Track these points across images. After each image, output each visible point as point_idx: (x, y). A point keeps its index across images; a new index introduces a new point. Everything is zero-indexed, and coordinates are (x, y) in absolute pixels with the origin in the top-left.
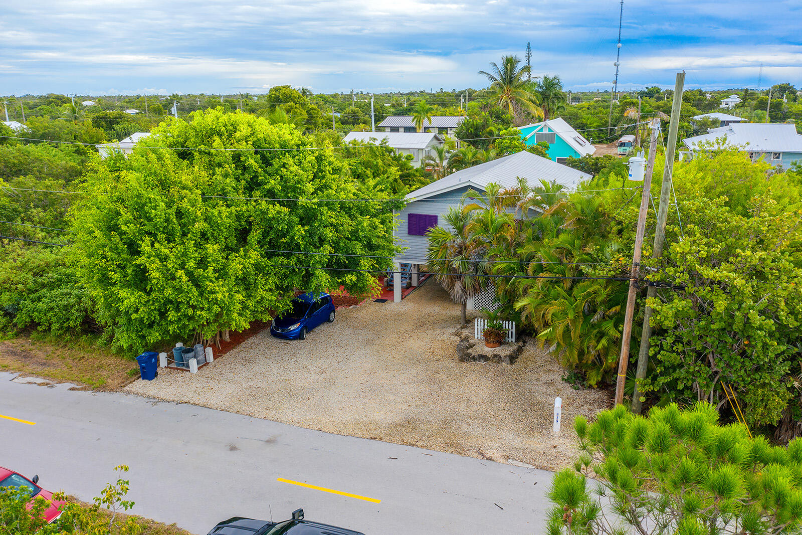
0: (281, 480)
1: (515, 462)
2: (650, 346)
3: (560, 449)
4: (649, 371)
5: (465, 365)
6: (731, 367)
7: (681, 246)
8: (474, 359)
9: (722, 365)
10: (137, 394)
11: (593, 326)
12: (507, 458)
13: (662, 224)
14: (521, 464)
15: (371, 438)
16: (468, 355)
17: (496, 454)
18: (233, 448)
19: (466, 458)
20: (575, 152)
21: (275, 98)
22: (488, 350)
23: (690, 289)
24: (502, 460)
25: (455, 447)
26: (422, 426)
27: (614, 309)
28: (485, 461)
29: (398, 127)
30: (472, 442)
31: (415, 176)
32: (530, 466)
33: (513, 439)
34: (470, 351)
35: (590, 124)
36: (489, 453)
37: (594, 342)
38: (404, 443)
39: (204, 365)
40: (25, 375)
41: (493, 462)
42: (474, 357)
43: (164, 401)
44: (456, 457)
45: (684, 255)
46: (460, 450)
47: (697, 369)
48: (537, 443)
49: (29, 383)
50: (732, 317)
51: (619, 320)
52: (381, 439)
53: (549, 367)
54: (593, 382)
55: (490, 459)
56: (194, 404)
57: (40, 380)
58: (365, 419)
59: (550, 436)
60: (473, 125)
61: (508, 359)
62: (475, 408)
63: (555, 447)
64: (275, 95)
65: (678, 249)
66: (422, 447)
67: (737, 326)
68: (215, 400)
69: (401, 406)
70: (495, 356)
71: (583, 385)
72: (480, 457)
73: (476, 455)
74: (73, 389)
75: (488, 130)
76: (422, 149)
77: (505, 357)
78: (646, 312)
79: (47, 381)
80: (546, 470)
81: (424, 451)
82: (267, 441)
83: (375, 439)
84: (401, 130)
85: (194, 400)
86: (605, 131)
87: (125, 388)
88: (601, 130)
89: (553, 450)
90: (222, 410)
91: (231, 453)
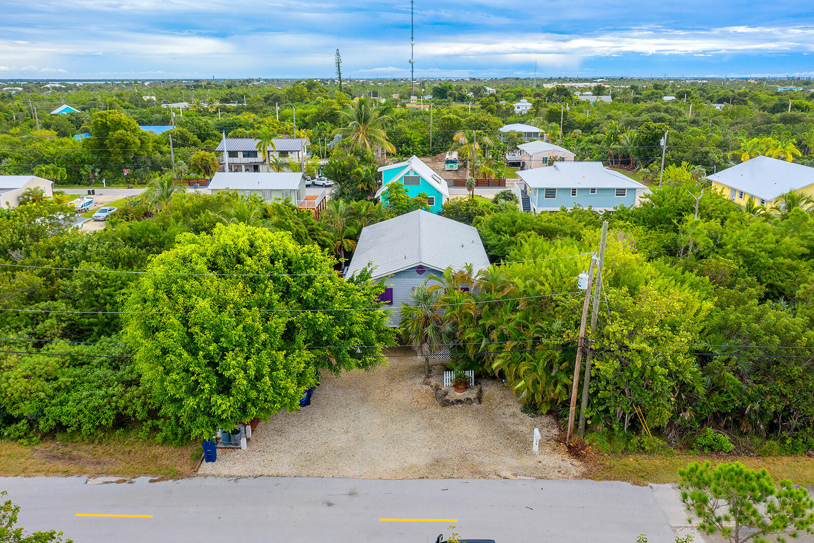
0: (381, 519)
1: (521, 477)
2: (590, 387)
3: (544, 463)
4: (589, 403)
5: (448, 410)
6: (642, 396)
7: (612, 328)
8: (453, 403)
9: (637, 396)
10: (213, 476)
11: (552, 378)
12: (515, 475)
13: (596, 311)
14: (526, 478)
15: (420, 478)
16: (447, 401)
17: (508, 474)
18: (330, 504)
19: (490, 480)
20: (438, 192)
21: (101, 125)
22: (459, 395)
23: (618, 353)
24: (513, 477)
25: (478, 473)
26: (447, 462)
27: (564, 365)
28: (503, 480)
29: (237, 151)
30: (488, 469)
31: (319, 230)
32: (533, 478)
33: (512, 461)
34: (447, 397)
35: (414, 139)
36: (503, 474)
37: (552, 387)
38: (445, 477)
39: (247, 441)
41: (508, 480)
43: (241, 477)
44: (484, 480)
45: (614, 333)
46: (484, 476)
47: (621, 399)
48: (528, 461)
49: (106, 483)
50: (645, 369)
51: (569, 371)
52: (427, 477)
53: (506, 402)
54: (545, 412)
55: (506, 478)
56: (269, 476)
57: (114, 479)
58: (406, 464)
59: (532, 454)
60: (340, 165)
61: (477, 400)
62: (475, 442)
63: (540, 462)
64: (101, 121)
65: (610, 329)
66: (458, 478)
67: (648, 373)
69: (424, 450)
70: (468, 399)
71: (536, 413)
72: (499, 478)
73: (495, 477)
74: (151, 481)
75: (356, 170)
76: (295, 190)
77: (473, 398)
78: (587, 366)
79: (124, 478)
80: (543, 478)
81: (460, 480)
82: (350, 494)
83: (423, 478)
84: (240, 155)
85: (266, 472)
86: (427, 145)
87: (199, 472)
88: (423, 144)
89: (540, 464)
90: (295, 476)
91: (330, 508)
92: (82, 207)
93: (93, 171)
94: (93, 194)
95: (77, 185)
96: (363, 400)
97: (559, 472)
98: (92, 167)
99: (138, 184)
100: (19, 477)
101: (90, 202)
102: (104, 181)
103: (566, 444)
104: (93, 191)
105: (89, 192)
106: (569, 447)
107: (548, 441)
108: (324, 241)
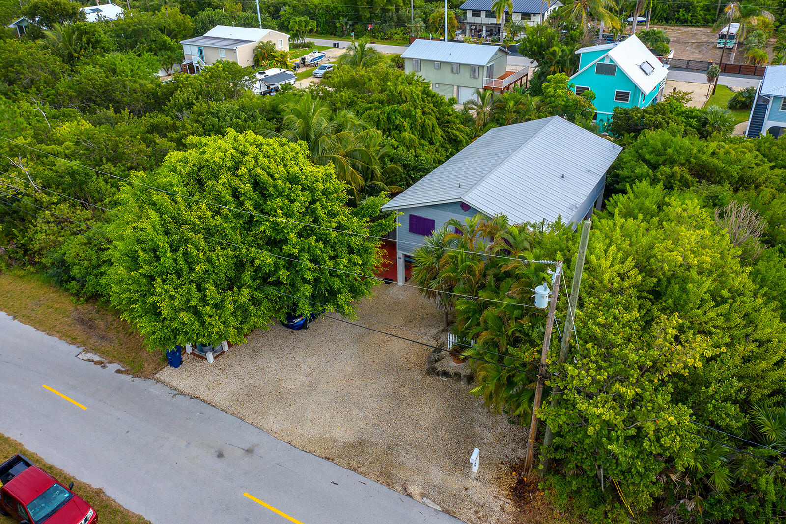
0: (246, 494)
1: (428, 502)
3: (470, 492)
5: (430, 379)
8: (438, 374)
10: (163, 383)
12: (423, 495)
14: (431, 504)
15: (326, 458)
16: (435, 369)
17: (417, 492)
18: (220, 455)
19: (391, 491)
22: (451, 366)
24: (418, 498)
25: (387, 478)
26: (369, 449)
28: (404, 497)
29: (480, 11)
30: (402, 475)
32: (438, 508)
33: (437, 475)
34: (437, 365)
36: (411, 489)
38: (350, 468)
39: (220, 354)
40: (86, 351)
41: (410, 499)
42: (438, 372)
43: (182, 393)
44: (384, 488)
46: (390, 482)
48: (454, 483)
49: (89, 360)
52: (332, 460)
55: (409, 495)
56: (203, 401)
57: (96, 358)
58: (327, 435)
59: (467, 476)
60: (537, 42)
61: (466, 378)
62: (419, 434)
63: (466, 489)
66: (361, 474)
68: (220, 398)
69: (360, 423)
70: (457, 373)
72: (403, 492)
73: (400, 489)
74: (118, 371)
75: (551, 50)
76: (483, 66)
77: (464, 376)
79: (102, 360)
80: (449, 513)
81: (361, 478)
82: (247, 451)
83: (329, 459)
84: (483, 14)
85: (204, 396)
86: (713, 12)
87: (157, 376)
88: (708, 10)
89: (464, 492)
90: (222, 410)
91: (217, 460)
92: (312, 61)
93: (346, 23)
94: (338, 47)
95: (333, 36)
96: (359, 339)
97: (476, 512)
98: (345, 20)
99: (381, 39)
100: (44, 333)
101: (320, 57)
102: (353, 35)
103: (520, 475)
104: (338, 44)
105: (334, 44)
106: (520, 482)
107: (502, 463)
108: (456, 136)
